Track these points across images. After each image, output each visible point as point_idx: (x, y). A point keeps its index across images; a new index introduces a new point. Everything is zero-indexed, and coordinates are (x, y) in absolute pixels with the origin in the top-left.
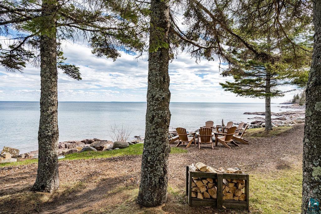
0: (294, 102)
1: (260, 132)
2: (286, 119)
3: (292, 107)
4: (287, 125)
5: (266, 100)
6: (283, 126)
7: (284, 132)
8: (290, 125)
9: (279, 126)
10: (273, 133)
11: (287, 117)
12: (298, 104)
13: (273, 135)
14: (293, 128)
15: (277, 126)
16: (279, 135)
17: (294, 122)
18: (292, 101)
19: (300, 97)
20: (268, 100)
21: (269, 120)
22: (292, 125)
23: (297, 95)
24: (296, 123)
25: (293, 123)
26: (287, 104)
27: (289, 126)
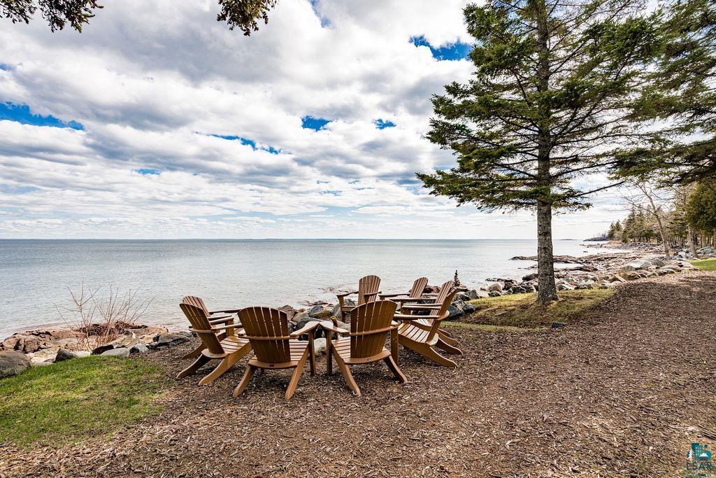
0: (611, 236)
1: (524, 307)
2: (596, 270)
3: (609, 245)
4: (600, 285)
5: (539, 214)
6: (589, 287)
7: (593, 309)
8: (607, 284)
9: (577, 288)
10: (559, 310)
11: (599, 266)
12: (619, 240)
13: (560, 315)
14: (615, 294)
15: (572, 288)
16: (575, 318)
17: (617, 276)
18: (607, 234)
19: (623, 227)
20: (545, 214)
21: (548, 271)
22: (613, 284)
23: (618, 223)
24: (622, 280)
25: (615, 279)
26: (598, 240)
27: (606, 288)
